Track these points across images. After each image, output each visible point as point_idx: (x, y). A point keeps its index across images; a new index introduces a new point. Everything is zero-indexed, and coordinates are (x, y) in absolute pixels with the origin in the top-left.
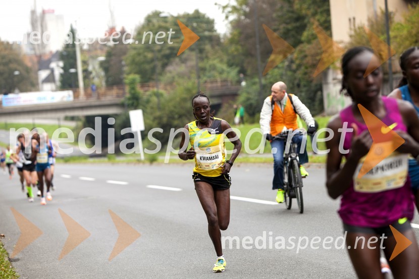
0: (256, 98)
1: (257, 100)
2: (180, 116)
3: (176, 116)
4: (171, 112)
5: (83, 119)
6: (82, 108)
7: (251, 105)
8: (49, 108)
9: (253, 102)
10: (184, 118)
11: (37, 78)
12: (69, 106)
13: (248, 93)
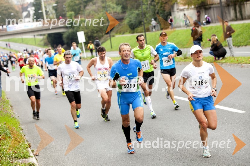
0: (134, 20)
1: (135, 22)
2: (97, 32)
3: (95, 32)
4: (92, 30)
5: (46, 35)
6: (47, 30)
7: (132, 24)
8: (30, 31)
9: (133, 22)
10: (99, 32)
11: (22, 16)
12: (40, 29)
13: (130, 18)
